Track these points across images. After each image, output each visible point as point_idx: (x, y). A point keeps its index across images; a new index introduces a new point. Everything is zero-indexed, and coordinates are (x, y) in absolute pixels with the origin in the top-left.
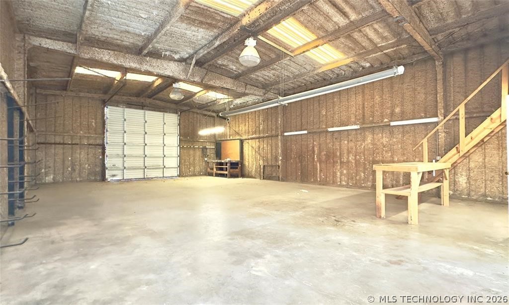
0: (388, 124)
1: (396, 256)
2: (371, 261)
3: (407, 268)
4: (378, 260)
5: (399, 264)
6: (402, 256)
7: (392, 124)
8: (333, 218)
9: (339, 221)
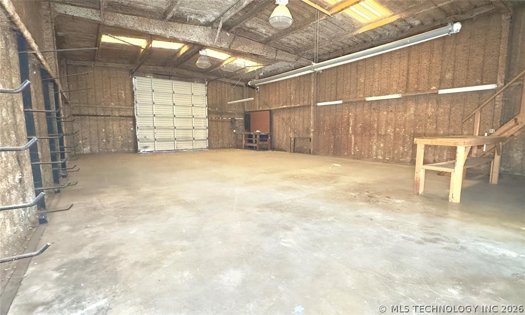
0: (435, 92)
1: (433, 234)
2: (404, 238)
3: (443, 246)
4: (412, 237)
5: (435, 242)
6: (439, 235)
7: (441, 92)
8: (367, 193)
9: (372, 197)
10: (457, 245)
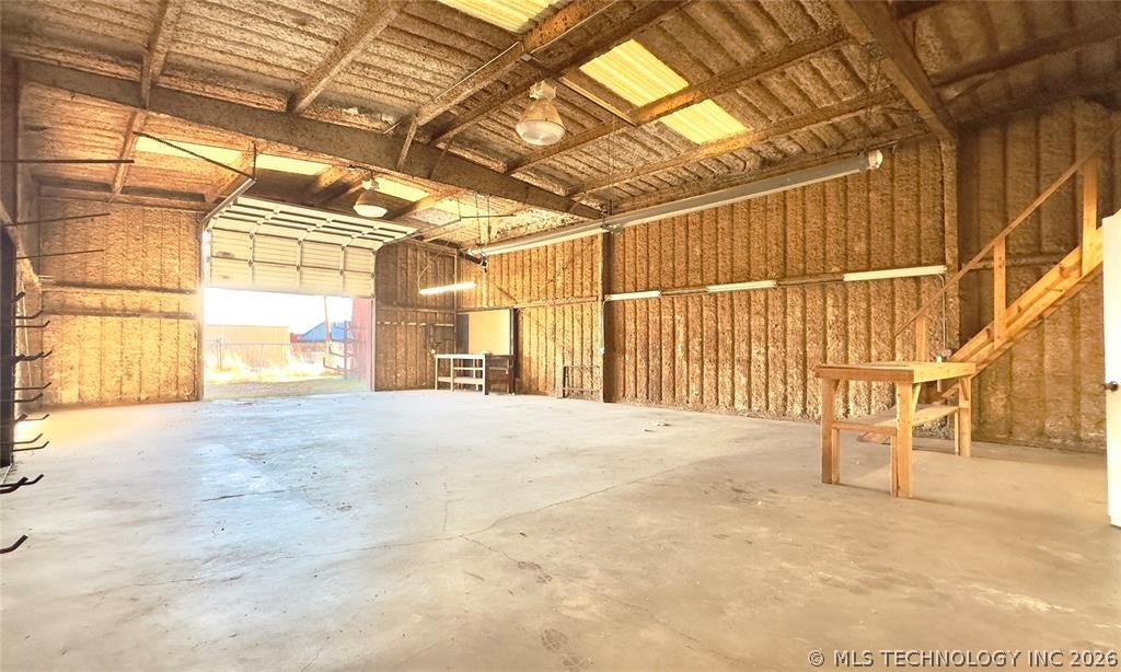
0: (838, 277)
2: (824, 581)
4: (840, 579)
7: (849, 277)
8: (728, 484)
9: (740, 491)
10: (931, 591)
